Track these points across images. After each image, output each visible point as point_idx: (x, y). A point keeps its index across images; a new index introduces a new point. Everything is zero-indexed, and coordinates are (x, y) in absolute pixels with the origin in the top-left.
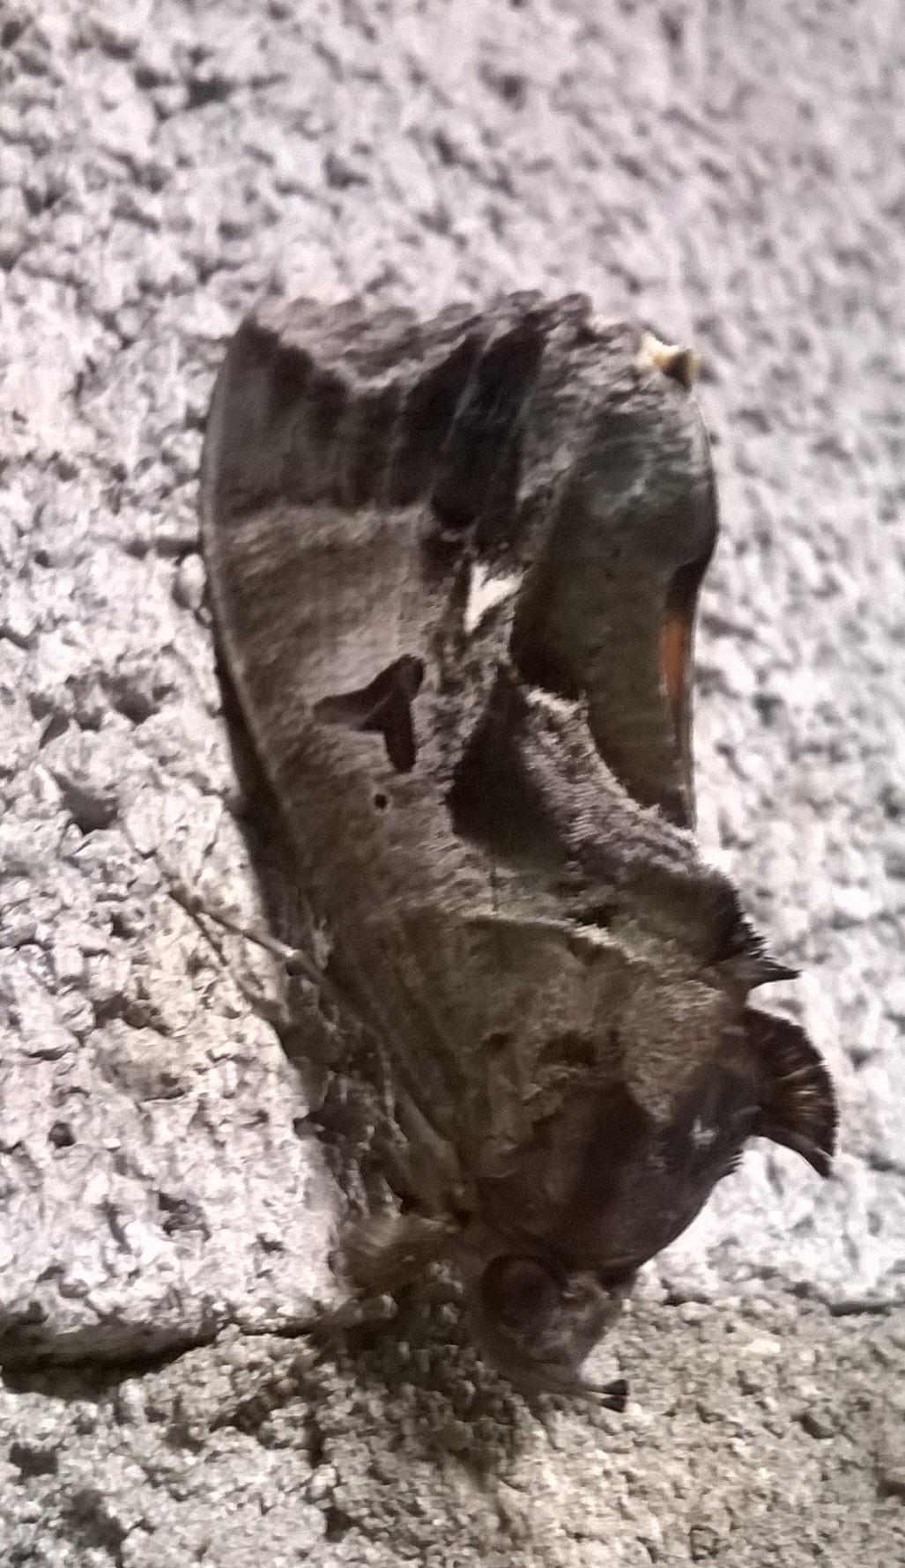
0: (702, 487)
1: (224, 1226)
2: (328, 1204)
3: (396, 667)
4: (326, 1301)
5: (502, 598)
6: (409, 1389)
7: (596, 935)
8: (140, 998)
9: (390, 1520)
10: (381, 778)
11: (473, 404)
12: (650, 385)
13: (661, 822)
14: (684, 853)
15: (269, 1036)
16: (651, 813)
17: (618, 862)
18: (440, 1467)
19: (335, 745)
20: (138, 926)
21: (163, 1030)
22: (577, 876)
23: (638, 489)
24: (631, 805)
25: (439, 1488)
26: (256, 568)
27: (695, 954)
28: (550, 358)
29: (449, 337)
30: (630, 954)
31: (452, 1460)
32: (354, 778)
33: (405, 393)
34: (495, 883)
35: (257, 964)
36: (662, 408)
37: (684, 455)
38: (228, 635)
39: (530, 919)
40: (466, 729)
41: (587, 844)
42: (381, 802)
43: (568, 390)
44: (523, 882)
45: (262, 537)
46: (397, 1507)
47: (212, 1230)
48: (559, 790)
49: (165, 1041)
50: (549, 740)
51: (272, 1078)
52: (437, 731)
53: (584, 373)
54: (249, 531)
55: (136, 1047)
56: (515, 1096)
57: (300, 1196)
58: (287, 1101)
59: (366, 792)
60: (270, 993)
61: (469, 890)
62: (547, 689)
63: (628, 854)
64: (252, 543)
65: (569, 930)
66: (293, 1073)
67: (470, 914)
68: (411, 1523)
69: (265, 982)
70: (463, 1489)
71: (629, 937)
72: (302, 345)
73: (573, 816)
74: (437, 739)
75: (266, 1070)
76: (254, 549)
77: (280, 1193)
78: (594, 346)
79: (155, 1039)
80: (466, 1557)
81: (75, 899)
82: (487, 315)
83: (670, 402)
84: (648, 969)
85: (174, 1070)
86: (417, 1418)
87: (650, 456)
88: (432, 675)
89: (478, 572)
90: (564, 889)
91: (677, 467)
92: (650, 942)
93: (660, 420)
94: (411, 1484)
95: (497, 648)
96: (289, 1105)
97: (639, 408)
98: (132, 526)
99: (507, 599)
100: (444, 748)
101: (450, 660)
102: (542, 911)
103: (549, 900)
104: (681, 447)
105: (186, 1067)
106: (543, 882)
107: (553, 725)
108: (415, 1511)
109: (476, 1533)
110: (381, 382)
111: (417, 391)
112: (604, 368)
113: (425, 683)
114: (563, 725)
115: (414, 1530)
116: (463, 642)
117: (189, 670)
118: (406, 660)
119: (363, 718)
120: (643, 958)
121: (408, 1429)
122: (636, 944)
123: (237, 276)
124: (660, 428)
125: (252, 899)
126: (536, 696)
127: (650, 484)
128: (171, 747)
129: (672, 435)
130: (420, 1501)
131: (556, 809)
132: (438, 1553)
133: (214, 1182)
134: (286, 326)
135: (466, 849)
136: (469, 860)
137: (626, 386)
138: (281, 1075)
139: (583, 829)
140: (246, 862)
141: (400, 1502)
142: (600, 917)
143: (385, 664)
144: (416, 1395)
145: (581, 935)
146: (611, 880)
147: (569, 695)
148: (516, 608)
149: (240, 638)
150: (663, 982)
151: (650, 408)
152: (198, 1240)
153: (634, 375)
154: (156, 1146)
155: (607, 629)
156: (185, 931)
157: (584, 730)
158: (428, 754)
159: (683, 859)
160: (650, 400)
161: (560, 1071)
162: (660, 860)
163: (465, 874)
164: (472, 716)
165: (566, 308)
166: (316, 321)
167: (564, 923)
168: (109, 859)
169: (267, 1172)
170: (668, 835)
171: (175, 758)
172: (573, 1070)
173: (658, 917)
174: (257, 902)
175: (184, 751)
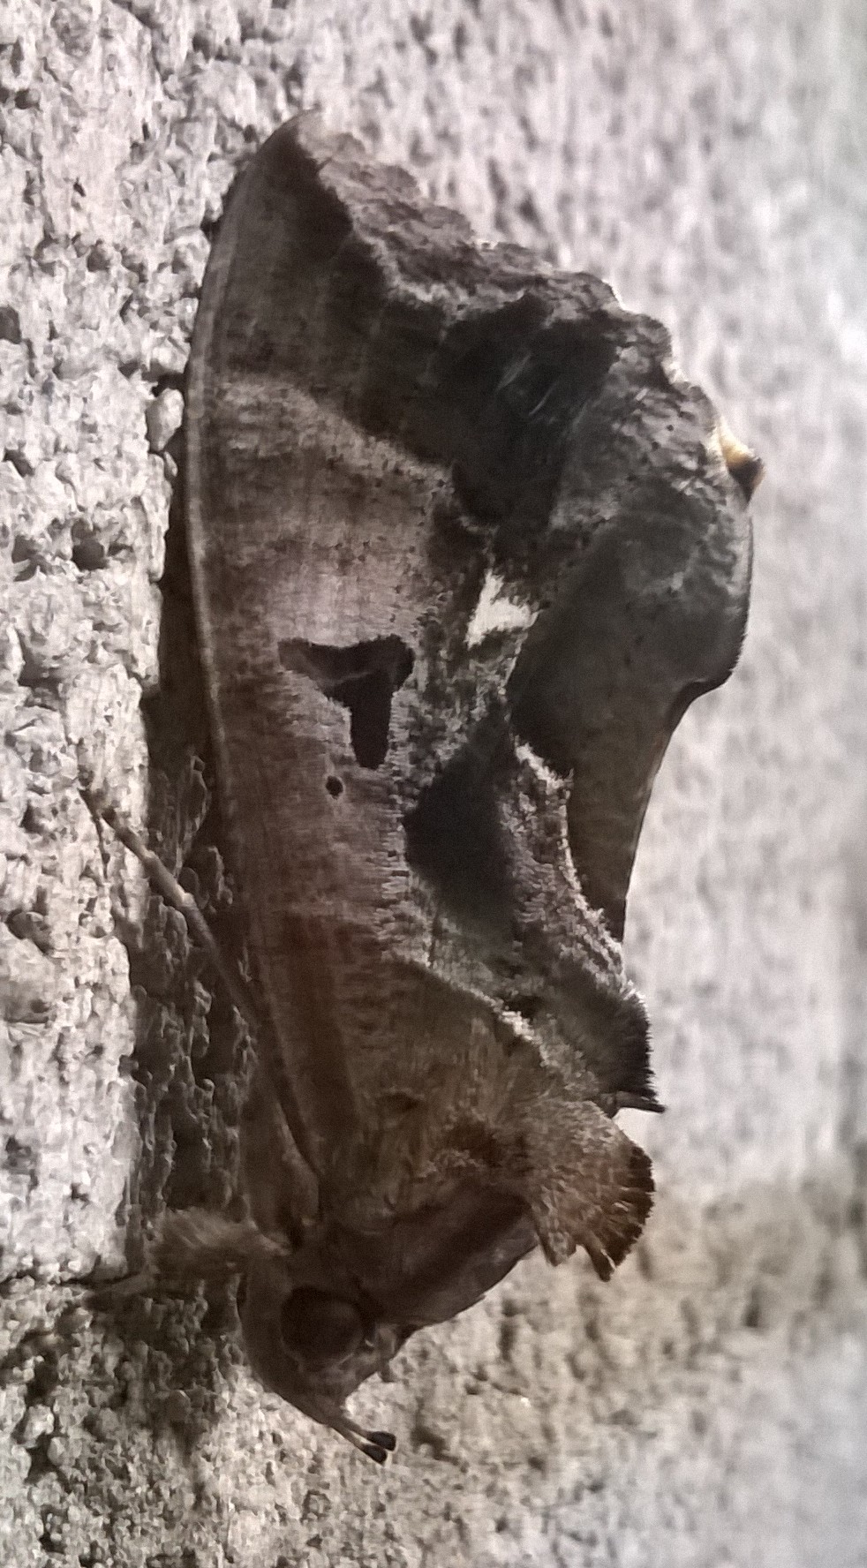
0: (735, 610)
1: (52, 1177)
2: (130, 1152)
3: (381, 644)
4: (105, 1256)
5: (510, 627)
6: (145, 1349)
7: (518, 1024)
8: (34, 910)
9: (92, 1476)
10: (341, 761)
11: (521, 381)
12: (714, 477)
13: (601, 927)
14: (611, 966)
15: (124, 965)
16: (594, 916)
17: (555, 956)
18: (155, 1437)
19: (296, 699)
20: (50, 824)
21: (45, 948)
22: (515, 957)
23: (677, 583)
24: (581, 903)
25: (149, 1456)
26: (243, 443)
27: (599, 1075)
28: (614, 379)
29: (509, 284)
30: (545, 1055)
31: (168, 1432)
32: (312, 745)
33: (448, 323)
34: (437, 932)
35: (131, 881)
36: (719, 507)
37: (728, 570)
38: (194, 504)
39: (464, 987)
40: (445, 751)
41: (535, 928)
42: (334, 787)
43: (628, 430)
44: (464, 943)
45: (258, 408)
46: (103, 1464)
47: (41, 1179)
48: (525, 863)
49: (45, 960)
50: (528, 807)
51: (115, 1008)
52: (411, 738)
53: (649, 421)
54: (243, 394)
55: (17, 963)
56: (409, 1168)
57: (110, 1143)
58: (121, 1036)
59: (319, 767)
60: (134, 915)
61: (409, 928)
62: (536, 752)
63: (565, 950)
64: (244, 409)
65: (496, 1010)
66: (132, 1005)
67: (407, 955)
68: (116, 1486)
69: (132, 901)
70: (171, 1462)
71: (547, 1037)
72: (342, 195)
73: (530, 896)
74: (410, 748)
75: (113, 999)
76: (245, 418)
77: (98, 1139)
78: (664, 396)
79: (36, 957)
80: (155, 1528)
81: (13, 793)
82: (551, 283)
83: (729, 507)
84: (556, 1077)
85: (48, 998)
86: (146, 1381)
87: (695, 554)
88: (420, 672)
89: (492, 584)
90: (504, 967)
91: (719, 579)
92: (564, 1048)
93: (715, 520)
94: (126, 1450)
95: (495, 678)
96: (122, 1042)
97: (698, 496)
98: (137, 343)
99: (518, 630)
100: (415, 760)
101: (443, 666)
102: (477, 983)
103: (487, 974)
104: (728, 559)
105: (56, 997)
106: (485, 953)
107: (535, 790)
108: (122, 1474)
109: (171, 1508)
110: (424, 294)
111: (460, 328)
112: (670, 428)
113: (410, 678)
114: (545, 797)
115: (114, 1493)
116: (461, 653)
117: (147, 528)
118: (395, 642)
119: (332, 683)
120: (555, 1064)
121: (136, 1391)
122: (551, 1046)
123: (268, 49)
124: (712, 528)
125: (142, 806)
126: (524, 753)
127: (688, 583)
128: (113, 616)
129: (722, 541)
130: (131, 1468)
131: (517, 882)
132: (130, 1518)
133: (55, 1126)
134: (329, 160)
135: (413, 882)
136: (415, 896)
137: (691, 464)
138: (123, 1007)
139: (536, 913)
140: (146, 764)
141: (108, 1462)
142: (528, 1007)
143: (371, 634)
144: (150, 1355)
145: (507, 1020)
146: (544, 972)
147: (558, 769)
148: (523, 646)
149: (209, 515)
150: (566, 1096)
151: (710, 502)
152: (25, 1187)
153: (703, 457)
154: (18, 1084)
155: (609, 716)
156: (87, 839)
157: (563, 811)
158: (399, 759)
159: (608, 972)
160: (711, 493)
161: (461, 1158)
162: (591, 966)
163: (406, 907)
164: (454, 741)
165: (642, 330)
166: (363, 176)
167: (493, 1003)
168: (46, 746)
169: (93, 1116)
170: (603, 942)
171: (112, 629)
172: (472, 1161)
173: (573, 1023)
174: (144, 811)
175: (125, 624)
